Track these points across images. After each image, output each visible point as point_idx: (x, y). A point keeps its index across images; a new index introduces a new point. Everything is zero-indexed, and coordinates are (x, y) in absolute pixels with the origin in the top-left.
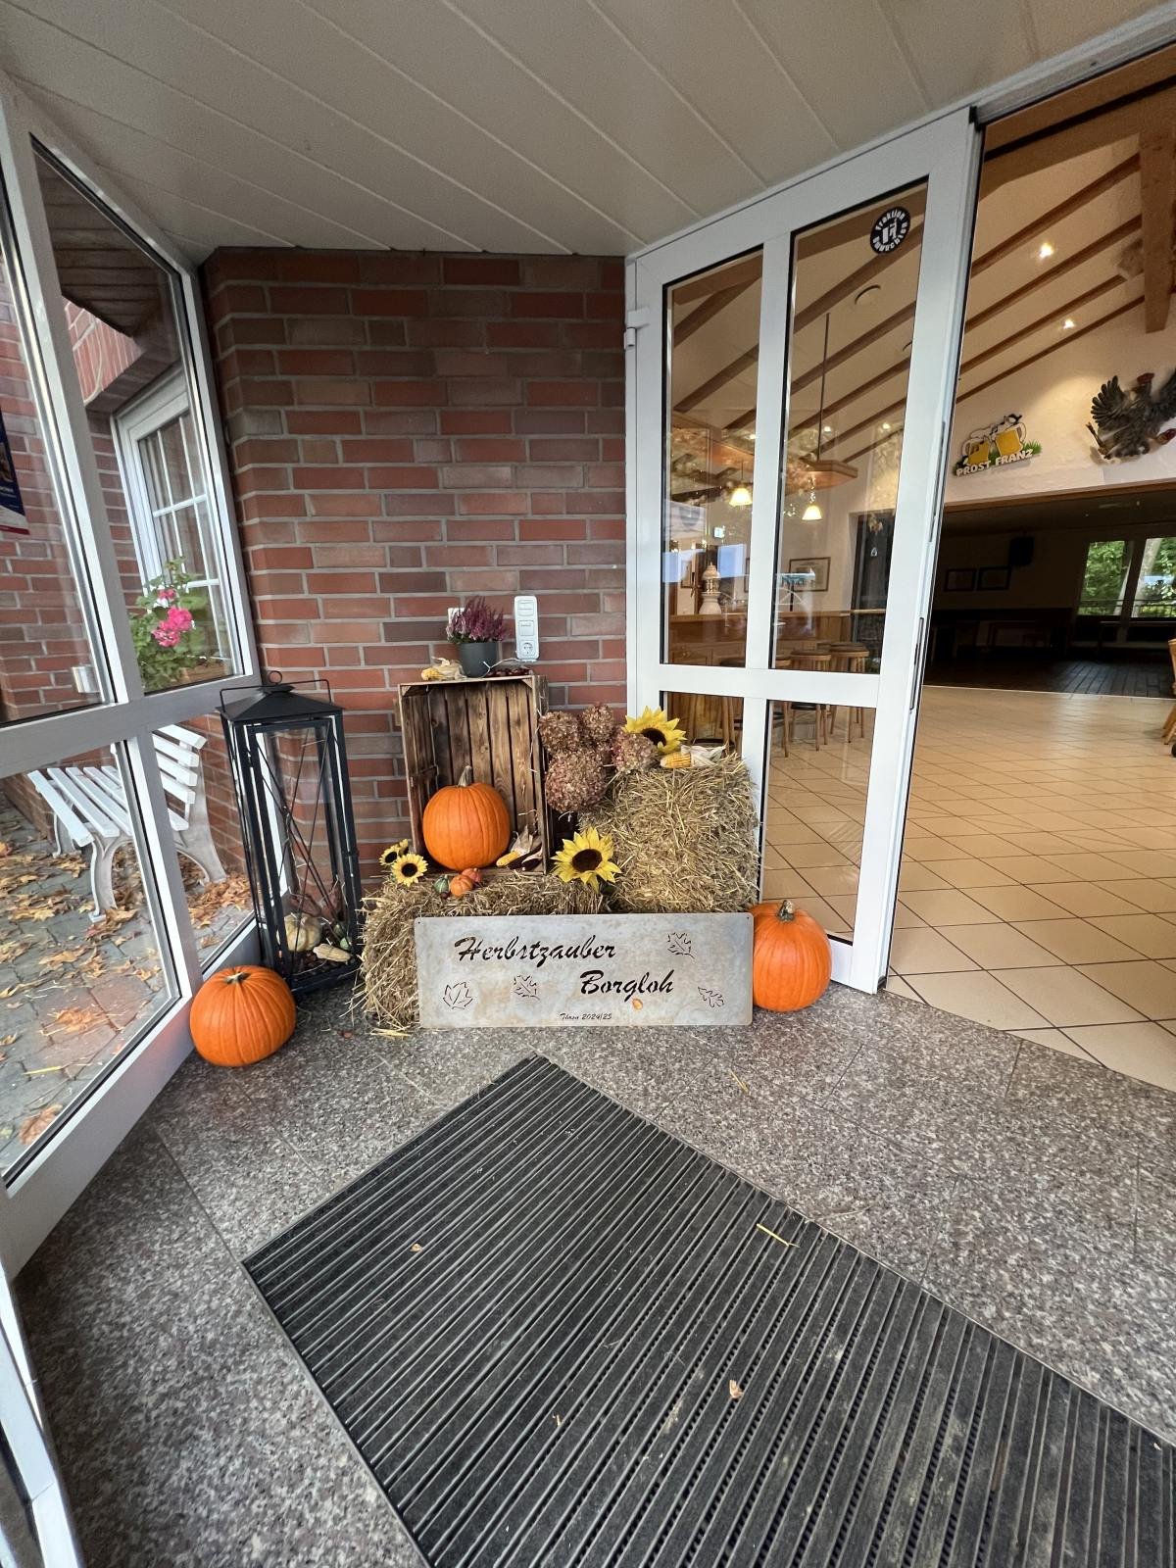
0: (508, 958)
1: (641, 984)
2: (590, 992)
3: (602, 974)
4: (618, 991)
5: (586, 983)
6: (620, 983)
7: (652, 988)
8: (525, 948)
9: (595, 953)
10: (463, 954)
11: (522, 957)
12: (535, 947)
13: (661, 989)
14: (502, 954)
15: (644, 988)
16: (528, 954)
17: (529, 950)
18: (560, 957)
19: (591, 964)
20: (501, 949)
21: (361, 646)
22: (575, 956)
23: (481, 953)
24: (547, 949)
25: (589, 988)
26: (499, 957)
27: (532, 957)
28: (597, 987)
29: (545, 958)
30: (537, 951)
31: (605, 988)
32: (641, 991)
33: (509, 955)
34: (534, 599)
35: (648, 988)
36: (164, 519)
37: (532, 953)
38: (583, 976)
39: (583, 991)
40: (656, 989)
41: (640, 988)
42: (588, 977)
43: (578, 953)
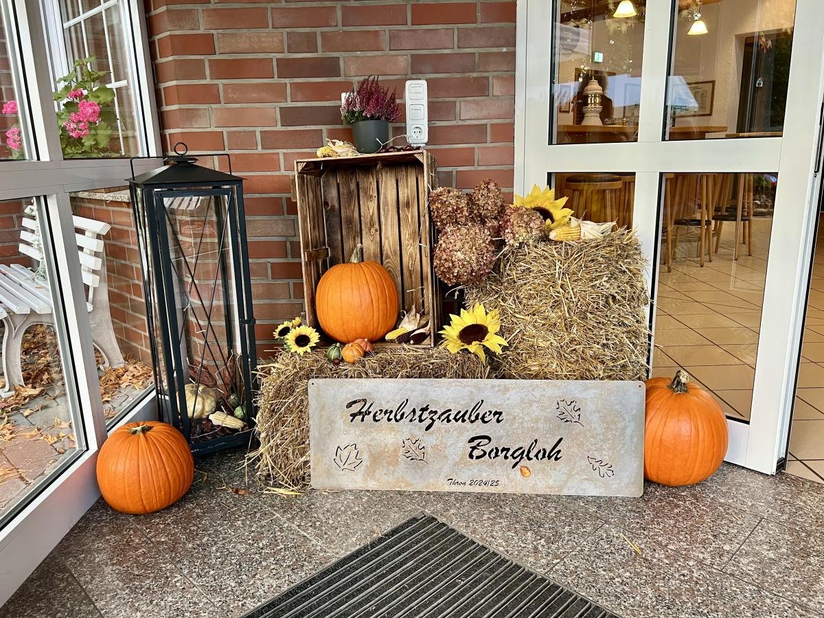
0: (397, 421)
1: (529, 452)
2: (478, 458)
3: (489, 439)
4: (506, 457)
5: (474, 448)
6: (508, 450)
7: (540, 456)
8: (414, 411)
9: (483, 417)
10: (354, 415)
11: (411, 421)
12: (423, 410)
13: (549, 457)
14: (392, 416)
15: (531, 455)
16: (417, 417)
17: (418, 413)
18: (449, 421)
19: (479, 429)
20: (391, 412)
21: (258, 130)
22: (464, 421)
23: (372, 415)
24: (436, 412)
25: (476, 453)
26: (389, 420)
27: (421, 421)
28: (485, 453)
29: (433, 421)
30: (425, 415)
31: (493, 454)
32: (530, 459)
33: (398, 417)
34: (424, 83)
35: (536, 456)
36: (73, 29)
37: (420, 416)
38: (472, 440)
39: (471, 456)
40: (544, 456)
41: (528, 456)
42: (476, 442)
43: (466, 417)
